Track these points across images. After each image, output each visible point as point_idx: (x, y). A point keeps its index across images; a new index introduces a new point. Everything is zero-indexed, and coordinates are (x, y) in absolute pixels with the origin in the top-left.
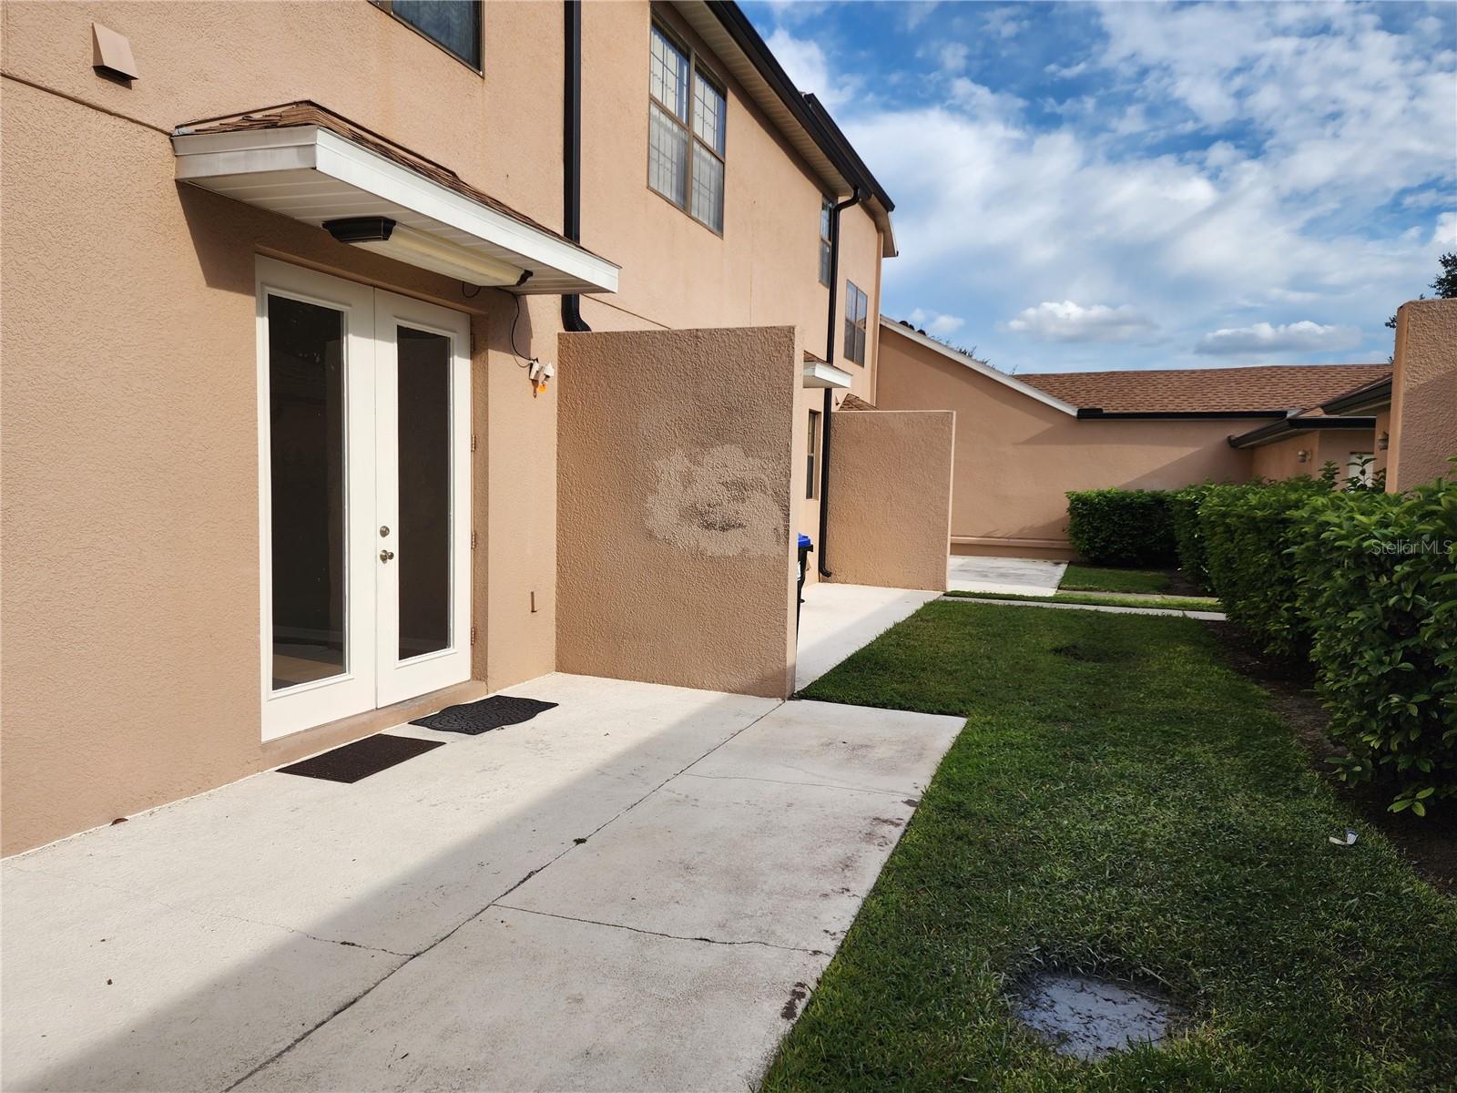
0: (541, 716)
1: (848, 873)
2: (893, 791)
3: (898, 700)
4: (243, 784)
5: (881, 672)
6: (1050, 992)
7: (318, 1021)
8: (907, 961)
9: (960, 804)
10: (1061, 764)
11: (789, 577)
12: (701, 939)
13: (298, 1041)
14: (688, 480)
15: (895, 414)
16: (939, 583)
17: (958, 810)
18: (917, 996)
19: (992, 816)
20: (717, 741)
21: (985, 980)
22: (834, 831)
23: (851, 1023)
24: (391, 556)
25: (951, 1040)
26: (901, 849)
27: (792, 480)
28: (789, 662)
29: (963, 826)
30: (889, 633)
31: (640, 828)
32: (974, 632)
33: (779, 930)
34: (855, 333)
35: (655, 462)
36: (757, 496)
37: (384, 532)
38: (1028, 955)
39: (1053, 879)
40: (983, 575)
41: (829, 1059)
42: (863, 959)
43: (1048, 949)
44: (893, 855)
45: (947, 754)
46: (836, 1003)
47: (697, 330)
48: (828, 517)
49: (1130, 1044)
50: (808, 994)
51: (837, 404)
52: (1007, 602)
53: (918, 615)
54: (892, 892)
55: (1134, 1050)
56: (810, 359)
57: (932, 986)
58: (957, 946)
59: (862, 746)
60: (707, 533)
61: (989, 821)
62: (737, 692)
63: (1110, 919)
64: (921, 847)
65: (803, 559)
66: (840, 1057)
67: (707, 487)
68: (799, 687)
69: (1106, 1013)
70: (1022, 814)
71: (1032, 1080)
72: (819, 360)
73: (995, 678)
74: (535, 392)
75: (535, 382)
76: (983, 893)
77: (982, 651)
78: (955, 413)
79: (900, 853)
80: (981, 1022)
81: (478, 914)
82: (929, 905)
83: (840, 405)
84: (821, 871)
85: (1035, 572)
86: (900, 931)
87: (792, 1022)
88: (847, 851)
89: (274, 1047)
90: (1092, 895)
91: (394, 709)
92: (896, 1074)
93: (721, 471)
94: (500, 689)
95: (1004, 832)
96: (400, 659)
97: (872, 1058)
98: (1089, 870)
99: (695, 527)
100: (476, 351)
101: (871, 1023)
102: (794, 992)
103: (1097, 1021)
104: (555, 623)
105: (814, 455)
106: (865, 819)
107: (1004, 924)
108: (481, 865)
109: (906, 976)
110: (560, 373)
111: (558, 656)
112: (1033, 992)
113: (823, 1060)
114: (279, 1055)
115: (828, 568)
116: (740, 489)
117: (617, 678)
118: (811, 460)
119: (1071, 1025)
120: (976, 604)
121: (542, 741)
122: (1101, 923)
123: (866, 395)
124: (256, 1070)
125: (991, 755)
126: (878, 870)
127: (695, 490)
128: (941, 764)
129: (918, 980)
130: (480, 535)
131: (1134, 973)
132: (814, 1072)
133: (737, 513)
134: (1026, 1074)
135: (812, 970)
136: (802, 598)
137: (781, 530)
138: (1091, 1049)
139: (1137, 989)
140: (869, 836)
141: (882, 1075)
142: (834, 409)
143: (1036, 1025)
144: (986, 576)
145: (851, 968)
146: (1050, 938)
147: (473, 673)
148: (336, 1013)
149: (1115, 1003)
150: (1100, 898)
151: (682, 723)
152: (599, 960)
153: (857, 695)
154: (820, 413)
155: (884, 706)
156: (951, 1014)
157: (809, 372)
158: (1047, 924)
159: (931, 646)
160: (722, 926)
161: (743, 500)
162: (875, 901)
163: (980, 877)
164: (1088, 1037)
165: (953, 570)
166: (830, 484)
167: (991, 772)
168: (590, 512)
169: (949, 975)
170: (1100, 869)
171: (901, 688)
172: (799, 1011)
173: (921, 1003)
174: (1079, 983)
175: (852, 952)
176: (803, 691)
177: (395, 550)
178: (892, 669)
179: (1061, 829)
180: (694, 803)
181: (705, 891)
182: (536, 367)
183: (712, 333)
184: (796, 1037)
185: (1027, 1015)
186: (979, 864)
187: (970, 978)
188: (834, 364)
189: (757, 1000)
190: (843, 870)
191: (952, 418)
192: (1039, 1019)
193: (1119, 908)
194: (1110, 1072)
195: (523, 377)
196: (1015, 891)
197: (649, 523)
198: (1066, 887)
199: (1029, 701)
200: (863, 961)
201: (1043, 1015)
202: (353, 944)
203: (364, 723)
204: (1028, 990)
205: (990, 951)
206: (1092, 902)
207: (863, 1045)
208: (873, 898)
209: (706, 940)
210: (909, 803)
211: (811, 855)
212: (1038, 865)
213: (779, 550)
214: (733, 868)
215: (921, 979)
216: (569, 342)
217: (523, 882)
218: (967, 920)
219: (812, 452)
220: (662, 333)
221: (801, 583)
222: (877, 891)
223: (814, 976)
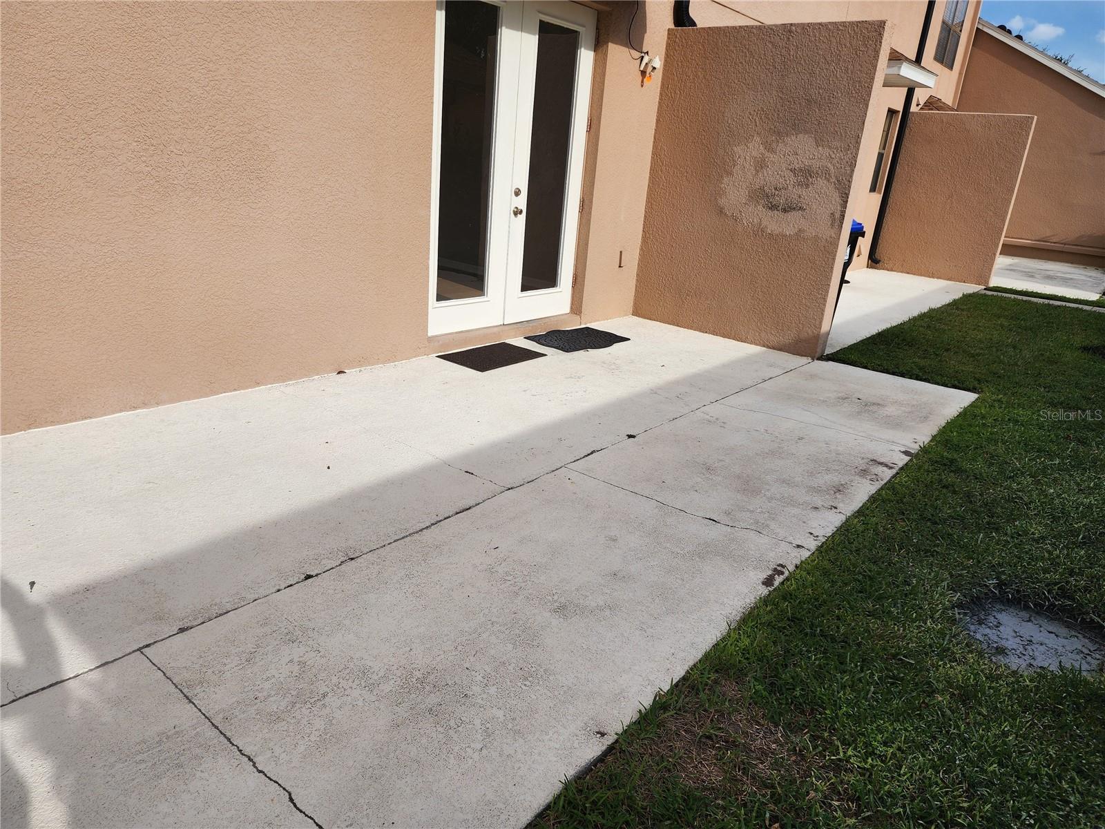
0: (616, 346)
1: (838, 495)
2: (893, 442)
3: (916, 371)
4: (415, 361)
5: (907, 347)
6: (999, 616)
7: (446, 515)
8: (875, 568)
9: (952, 461)
10: (1061, 443)
11: (837, 258)
12: (709, 519)
13: (433, 524)
14: (760, 165)
15: (974, 116)
16: (983, 278)
17: (950, 465)
18: (877, 593)
19: (981, 474)
20: (750, 383)
21: (940, 595)
22: (835, 463)
23: (817, 600)
24: (521, 212)
25: (899, 630)
26: (890, 486)
27: (856, 170)
28: (825, 328)
29: (951, 478)
30: (922, 316)
31: (677, 435)
32: (1006, 324)
33: (773, 525)
34: (950, 34)
35: (735, 148)
36: (821, 183)
37: (517, 193)
38: (985, 585)
39: (1026, 533)
40: (1030, 275)
41: (793, 619)
42: (837, 558)
43: (1005, 585)
44: (882, 489)
45: (952, 420)
46: (808, 584)
47: (791, 24)
48: (887, 211)
49: (1061, 668)
50: (787, 573)
51: (918, 105)
52: (1046, 301)
53: (955, 304)
54: (874, 516)
55: (1063, 673)
56: (896, 57)
57: (892, 589)
58: (922, 566)
59: (874, 404)
60: (770, 213)
61: (977, 478)
62: (774, 348)
63: (1072, 573)
64: (907, 487)
65: (853, 243)
66: (803, 620)
67: (776, 174)
68: (828, 351)
69: (1047, 641)
70: (1010, 477)
71: (963, 673)
72: (907, 59)
73: (1017, 365)
74: (642, 82)
75: (643, 73)
76: (956, 533)
77: (1010, 341)
78: (1036, 117)
79: (888, 489)
80: (929, 624)
81: (554, 471)
82: (904, 532)
83: (920, 106)
84: (817, 490)
85: (1083, 278)
86: (874, 545)
87: (770, 589)
88: (842, 480)
89: (418, 525)
90: (1060, 552)
91: (515, 326)
92: (846, 642)
93: (791, 158)
94: (590, 323)
95: (989, 489)
96: (522, 291)
97: (829, 627)
98: (1063, 532)
99: (760, 207)
100: (599, 45)
101: (833, 604)
102: (775, 570)
103: (1037, 646)
104: (635, 278)
105: (885, 152)
106: (863, 459)
107: (969, 558)
108: (560, 440)
109: (871, 578)
110: (665, 66)
111: (635, 304)
112: (983, 613)
113: (788, 619)
114: (421, 530)
115: (877, 256)
116: (806, 175)
117: (678, 326)
118: (880, 156)
119: (1011, 644)
120: (1015, 300)
121: (614, 363)
122: (1061, 574)
123: (948, 96)
124: (407, 536)
125: (993, 427)
126: (866, 498)
127: (766, 175)
128: (944, 427)
129: (880, 583)
130: (586, 202)
131: (1082, 618)
132: (780, 625)
133: (800, 197)
134: (959, 668)
135: (792, 559)
136: (846, 278)
137: (837, 215)
138: (1024, 665)
139: (1081, 630)
140: (864, 473)
141: (833, 640)
142: (914, 108)
143: (978, 636)
144: (1032, 276)
145: (826, 562)
146: (1010, 576)
147: (571, 308)
148: (457, 513)
149: (1057, 636)
150: (1067, 555)
151: (724, 366)
152: (632, 516)
153: (879, 363)
154: (899, 112)
155: (903, 375)
156: (903, 613)
157: (893, 71)
158: (1011, 566)
159: (960, 332)
160: (728, 513)
161: (807, 186)
162: (857, 520)
163: (958, 519)
164: (1025, 655)
165: (999, 269)
166: (895, 180)
167: (989, 440)
168: (674, 189)
169: (909, 585)
170: (1075, 533)
171: (922, 363)
172: (776, 583)
173: (878, 599)
174: (1028, 615)
175: (829, 552)
176: (832, 354)
177: (523, 207)
178: (917, 346)
179: (1046, 496)
180: (722, 425)
181: (720, 487)
182: (646, 59)
183: (804, 27)
184: (769, 599)
185: (972, 628)
186: (958, 509)
187: (927, 591)
188: (922, 65)
189: (745, 569)
190: (835, 493)
191: (1032, 123)
192: (981, 633)
193: (1083, 566)
194: (1036, 684)
195: (634, 68)
196: (986, 535)
197: (722, 201)
198: (1037, 541)
199: (1045, 388)
200: (836, 560)
201: (988, 631)
202: (472, 474)
203: (494, 333)
204: (979, 611)
205: (951, 576)
206: (1058, 557)
207: (823, 616)
208: (856, 517)
209: (714, 520)
210: (906, 453)
211: (810, 478)
212: (1015, 520)
213: (832, 233)
214: (745, 475)
215: (883, 582)
216: (676, 37)
217: (587, 456)
218: (936, 549)
219: (884, 148)
220: (759, 28)
221: (847, 265)
222: (860, 513)
223: (794, 562)
